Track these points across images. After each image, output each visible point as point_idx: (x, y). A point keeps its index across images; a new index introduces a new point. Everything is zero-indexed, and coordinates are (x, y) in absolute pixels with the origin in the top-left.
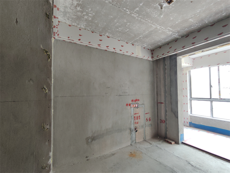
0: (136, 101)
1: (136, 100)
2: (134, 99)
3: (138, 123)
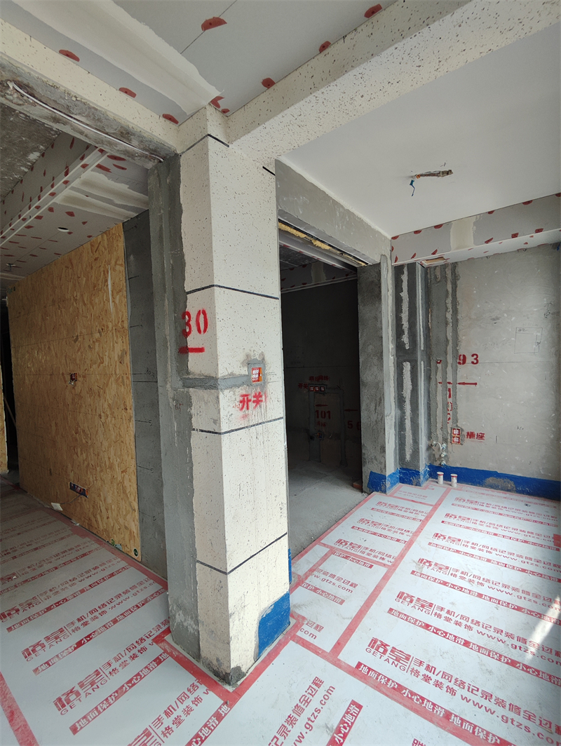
1: (320, 378)
2: (315, 375)
3: (324, 425)
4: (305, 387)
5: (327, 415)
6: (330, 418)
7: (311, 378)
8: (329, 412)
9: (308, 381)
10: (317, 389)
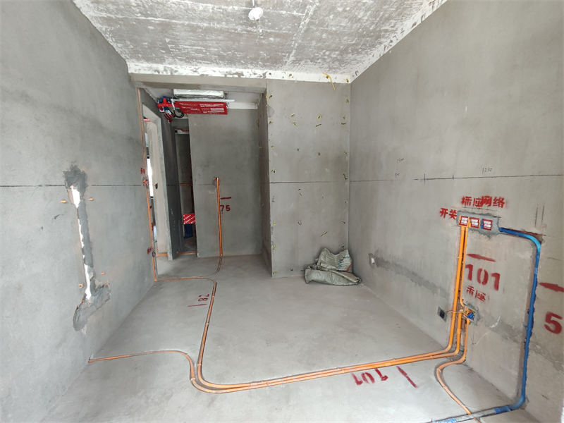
0: (485, 206)
1: (485, 201)
2: (476, 194)
3: (482, 298)
4: (452, 216)
5: (491, 280)
6: (497, 287)
7: (466, 201)
8: (497, 276)
9: (458, 206)
10: (475, 223)
